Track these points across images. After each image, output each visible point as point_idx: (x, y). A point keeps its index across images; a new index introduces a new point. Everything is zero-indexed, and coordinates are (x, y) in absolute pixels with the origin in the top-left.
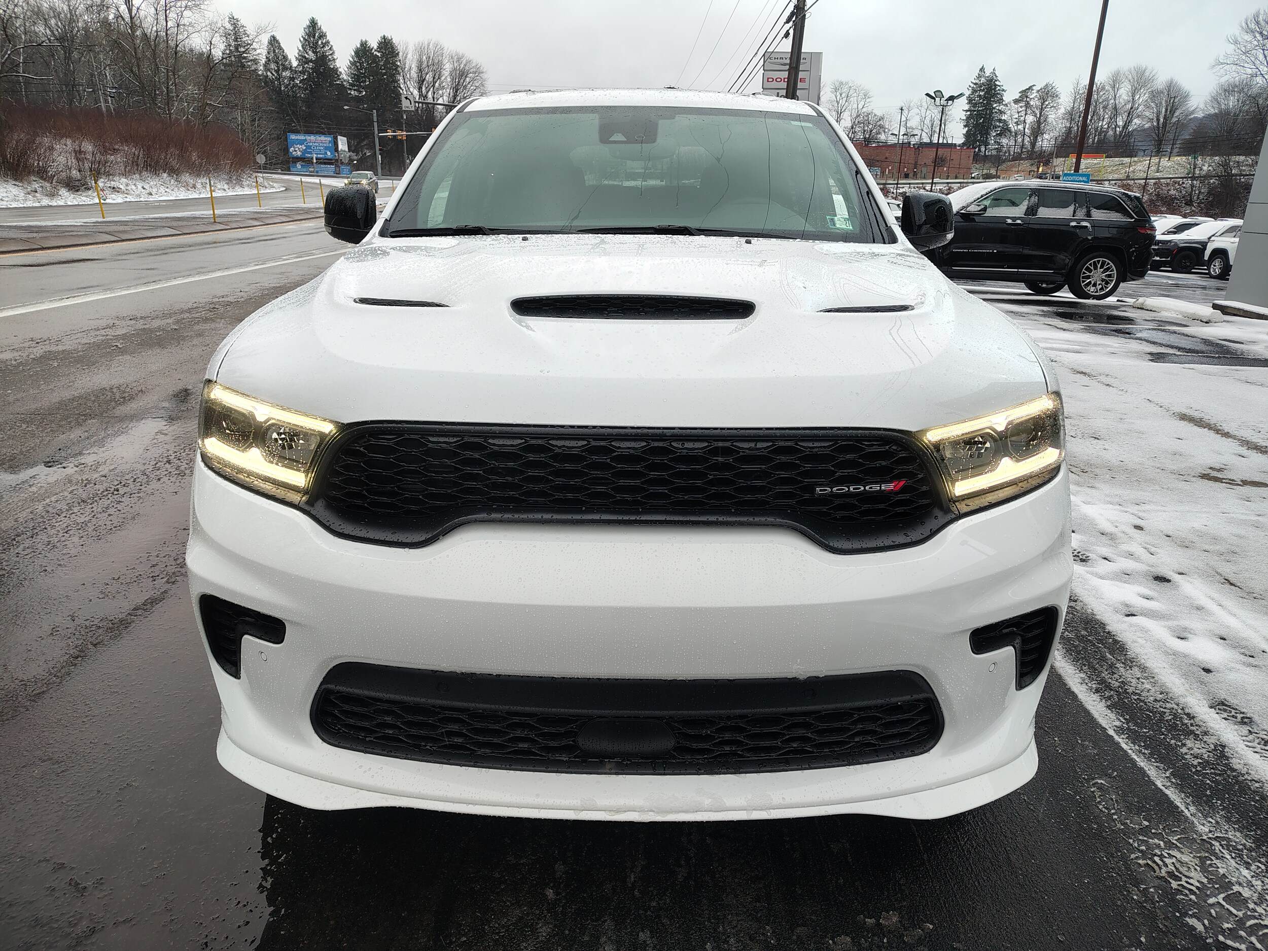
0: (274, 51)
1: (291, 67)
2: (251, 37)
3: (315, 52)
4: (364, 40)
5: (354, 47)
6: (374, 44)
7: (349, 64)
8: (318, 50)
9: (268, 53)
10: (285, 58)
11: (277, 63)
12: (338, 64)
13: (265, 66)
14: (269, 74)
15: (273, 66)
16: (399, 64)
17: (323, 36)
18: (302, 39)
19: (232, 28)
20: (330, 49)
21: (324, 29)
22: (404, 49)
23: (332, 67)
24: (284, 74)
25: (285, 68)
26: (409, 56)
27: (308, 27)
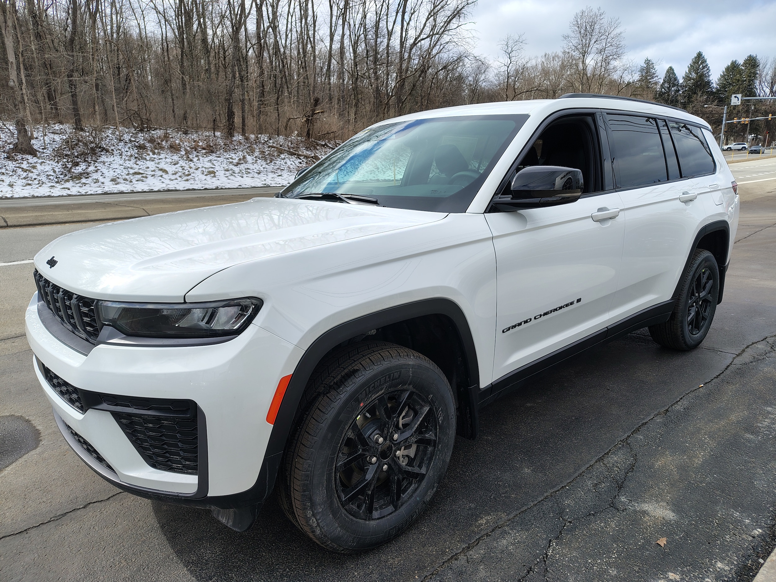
0: (670, 75)
1: (679, 84)
2: (656, 70)
3: (697, 74)
4: (734, 60)
5: (726, 66)
6: (741, 61)
7: (720, 77)
8: (699, 71)
9: (665, 77)
10: (676, 79)
11: (670, 83)
12: (711, 78)
13: (661, 85)
14: (663, 90)
15: (666, 85)
16: (758, 72)
17: (704, 61)
18: (689, 66)
19: (645, 66)
20: (708, 69)
21: (706, 57)
22: (765, 61)
23: (706, 80)
24: (673, 88)
25: (674, 85)
26: (768, 66)
27: (696, 58)
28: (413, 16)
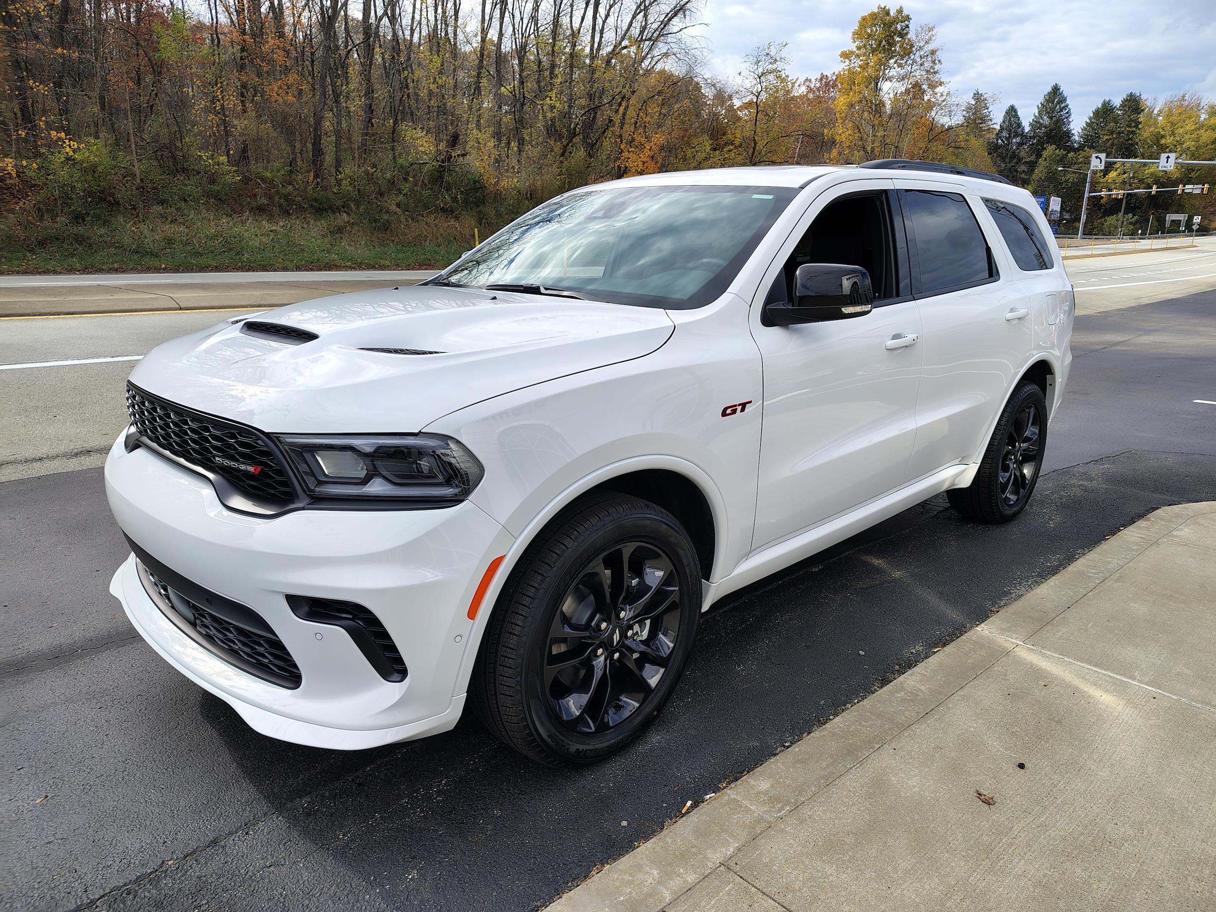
0: (1010, 119)
1: (1023, 133)
2: (989, 110)
3: (1051, 118)
4: (1107, 99)
5: (1094, 108)
7: (1085, 125)
8: (1054, 115)
9: (1004, 122)
10: (1019, 125)
11: (1010, 131)
12: (1072, 126)
13: (997, 134)
14: (1000, 141)
15: (1005, 134)
16: (1142, 120)
17: (1063, 100)
18: (1040, 106)
19: (974, 103)
20: (1067, 113)
21: (1065, 94)
22: (1152, 104)
23: (1065, 130)
24: (1014, 140)
25: (1016, 136)
26: (1157, 111)
27: (1049, 94)
28: (612, 9)
